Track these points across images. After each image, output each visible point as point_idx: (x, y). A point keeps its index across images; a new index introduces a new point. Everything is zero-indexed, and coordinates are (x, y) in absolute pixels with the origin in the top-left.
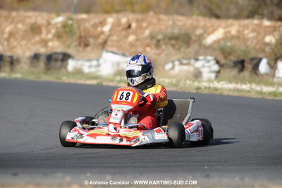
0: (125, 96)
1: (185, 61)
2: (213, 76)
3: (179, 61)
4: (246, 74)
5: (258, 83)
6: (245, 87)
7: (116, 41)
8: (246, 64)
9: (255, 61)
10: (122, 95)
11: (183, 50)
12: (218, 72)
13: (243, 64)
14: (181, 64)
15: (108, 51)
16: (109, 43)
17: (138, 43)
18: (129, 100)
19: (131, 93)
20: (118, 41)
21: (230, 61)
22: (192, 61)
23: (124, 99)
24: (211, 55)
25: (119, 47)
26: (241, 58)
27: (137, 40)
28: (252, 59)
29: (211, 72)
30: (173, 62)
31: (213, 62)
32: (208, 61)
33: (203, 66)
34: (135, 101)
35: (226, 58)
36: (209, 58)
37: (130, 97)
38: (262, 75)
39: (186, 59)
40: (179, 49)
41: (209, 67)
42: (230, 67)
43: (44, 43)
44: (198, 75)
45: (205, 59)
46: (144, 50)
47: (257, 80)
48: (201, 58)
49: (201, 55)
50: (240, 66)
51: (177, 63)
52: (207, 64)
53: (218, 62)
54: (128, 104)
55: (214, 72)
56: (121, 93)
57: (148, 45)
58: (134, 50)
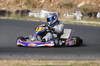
1: (70, 13)
2: (80, 18)
3: (68, 13)
4: (92, 18)
5: (96, 21)
6: (92, 22)
7: (46, 6)
8: (92, 14)
11: (70, 9)
12: (82, 17)
13: (91, 14)
14: (69, 14)
15: (43, 10)
16: (44, 7)
17: (54, 7)
21: (87, 13)
22: (73, 13)
24: (80, 11)
25: (47, 8)
26: (91, 12)
28: (94, 13)
29: (80, 17)
30: (66, 14)
31: (80, 14)
32: (79, 13)
33: (77, 15)
35: (85, 12)
36: (79, 12)
38: (98, 18)
39: (71, 12)
40: (68, 9)
41: (79, 15)
42: (86, 15)
43: (21, 6)
44: (75, 18)
45: (78, 12)
46: (56, 9)
48: (76, 12)
49: (76, 11)
50: (90, 15)
51: (68, 14)
52: (78, 14)
53: (82, 14)
55: (81, 17)
57: (58, 7)
58: (52, 9)
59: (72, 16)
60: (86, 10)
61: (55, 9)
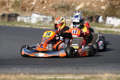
0: (75, 32)
1: (67, 17)
3: (65, 17)
4: (93, 22)
5: (98, 27)
7: (38, 8)
8: (93, 18)
9: (97, 17)
10: (74, 31)
11: (66, 12)
15: (34, 13)
16: (35, 9)
17: (47, 9)
18: (77, 33)
19: (77, 30)
20: (39, 9)
21: (86, 17)
22: (71, 17)
23: (74, 33)
25: (39, 11)
26: (91, 16)
27: (47, 8)
28: (96, 16)
34: (79, 34)
35: (84, 16)
37: (77, 32)
38: (100, 23)
39: (68, 16)
40: (65, 12)
42: (86, 20)
43: (7, 9)
46: (50, 12)
47: (98, 25)
50: (90, 19)
54: (76, 35)
56: (73, 30)
57: (52, 10)
58: (45, 12)
59: (70, 20)
60: (86, 14)
61: (48, 12)
